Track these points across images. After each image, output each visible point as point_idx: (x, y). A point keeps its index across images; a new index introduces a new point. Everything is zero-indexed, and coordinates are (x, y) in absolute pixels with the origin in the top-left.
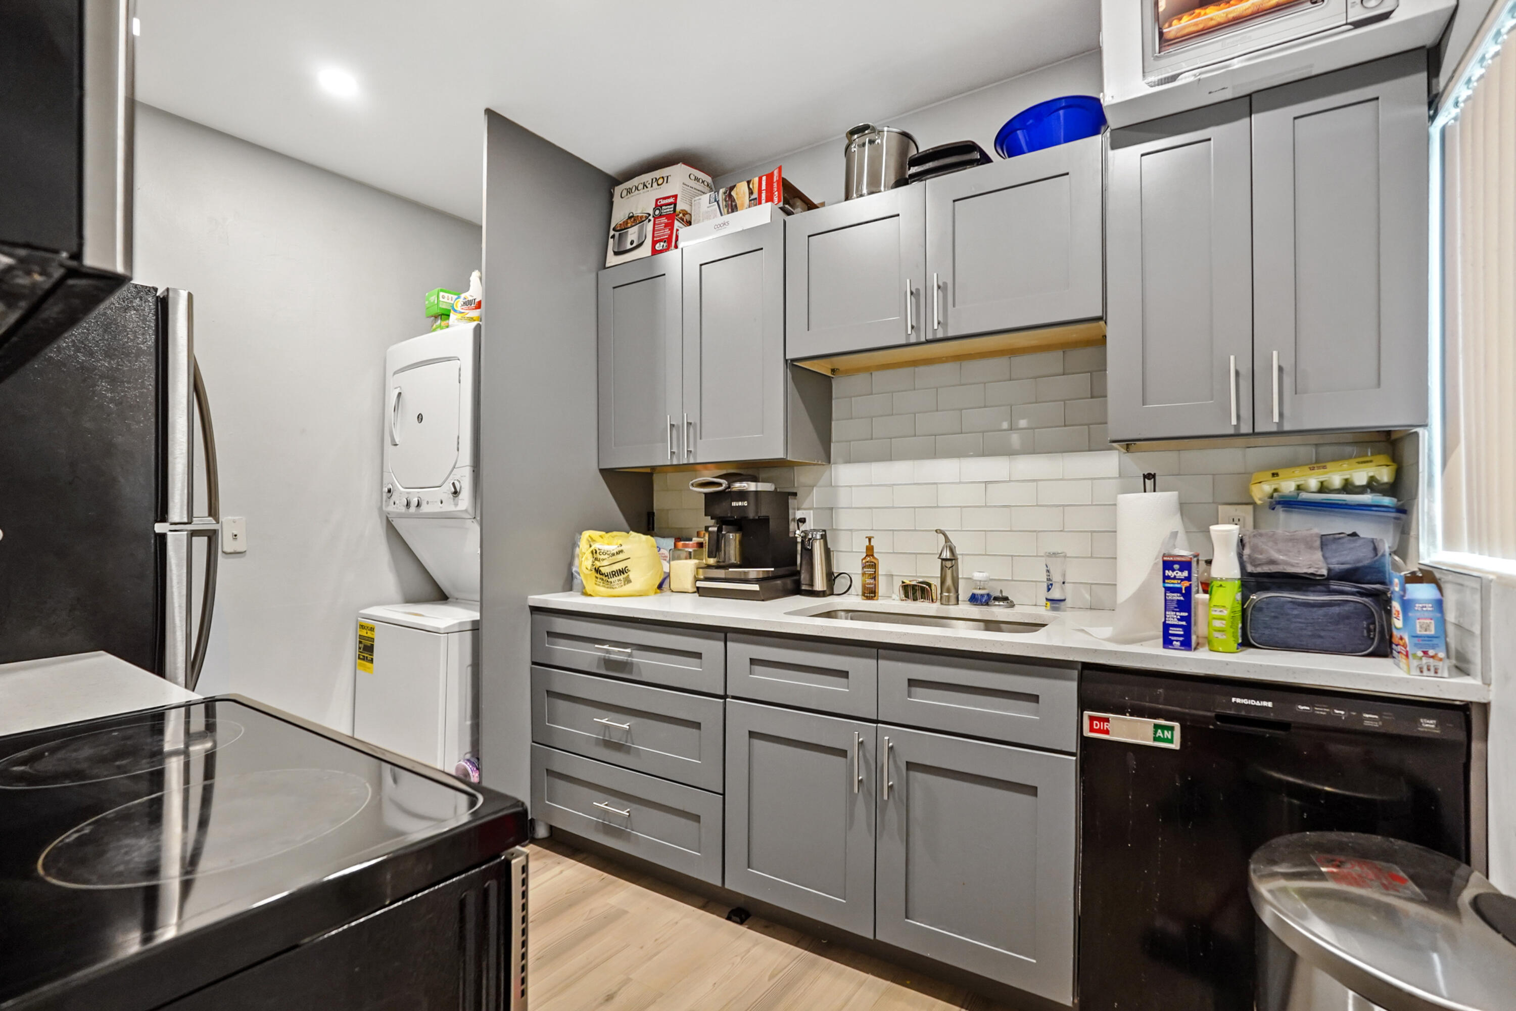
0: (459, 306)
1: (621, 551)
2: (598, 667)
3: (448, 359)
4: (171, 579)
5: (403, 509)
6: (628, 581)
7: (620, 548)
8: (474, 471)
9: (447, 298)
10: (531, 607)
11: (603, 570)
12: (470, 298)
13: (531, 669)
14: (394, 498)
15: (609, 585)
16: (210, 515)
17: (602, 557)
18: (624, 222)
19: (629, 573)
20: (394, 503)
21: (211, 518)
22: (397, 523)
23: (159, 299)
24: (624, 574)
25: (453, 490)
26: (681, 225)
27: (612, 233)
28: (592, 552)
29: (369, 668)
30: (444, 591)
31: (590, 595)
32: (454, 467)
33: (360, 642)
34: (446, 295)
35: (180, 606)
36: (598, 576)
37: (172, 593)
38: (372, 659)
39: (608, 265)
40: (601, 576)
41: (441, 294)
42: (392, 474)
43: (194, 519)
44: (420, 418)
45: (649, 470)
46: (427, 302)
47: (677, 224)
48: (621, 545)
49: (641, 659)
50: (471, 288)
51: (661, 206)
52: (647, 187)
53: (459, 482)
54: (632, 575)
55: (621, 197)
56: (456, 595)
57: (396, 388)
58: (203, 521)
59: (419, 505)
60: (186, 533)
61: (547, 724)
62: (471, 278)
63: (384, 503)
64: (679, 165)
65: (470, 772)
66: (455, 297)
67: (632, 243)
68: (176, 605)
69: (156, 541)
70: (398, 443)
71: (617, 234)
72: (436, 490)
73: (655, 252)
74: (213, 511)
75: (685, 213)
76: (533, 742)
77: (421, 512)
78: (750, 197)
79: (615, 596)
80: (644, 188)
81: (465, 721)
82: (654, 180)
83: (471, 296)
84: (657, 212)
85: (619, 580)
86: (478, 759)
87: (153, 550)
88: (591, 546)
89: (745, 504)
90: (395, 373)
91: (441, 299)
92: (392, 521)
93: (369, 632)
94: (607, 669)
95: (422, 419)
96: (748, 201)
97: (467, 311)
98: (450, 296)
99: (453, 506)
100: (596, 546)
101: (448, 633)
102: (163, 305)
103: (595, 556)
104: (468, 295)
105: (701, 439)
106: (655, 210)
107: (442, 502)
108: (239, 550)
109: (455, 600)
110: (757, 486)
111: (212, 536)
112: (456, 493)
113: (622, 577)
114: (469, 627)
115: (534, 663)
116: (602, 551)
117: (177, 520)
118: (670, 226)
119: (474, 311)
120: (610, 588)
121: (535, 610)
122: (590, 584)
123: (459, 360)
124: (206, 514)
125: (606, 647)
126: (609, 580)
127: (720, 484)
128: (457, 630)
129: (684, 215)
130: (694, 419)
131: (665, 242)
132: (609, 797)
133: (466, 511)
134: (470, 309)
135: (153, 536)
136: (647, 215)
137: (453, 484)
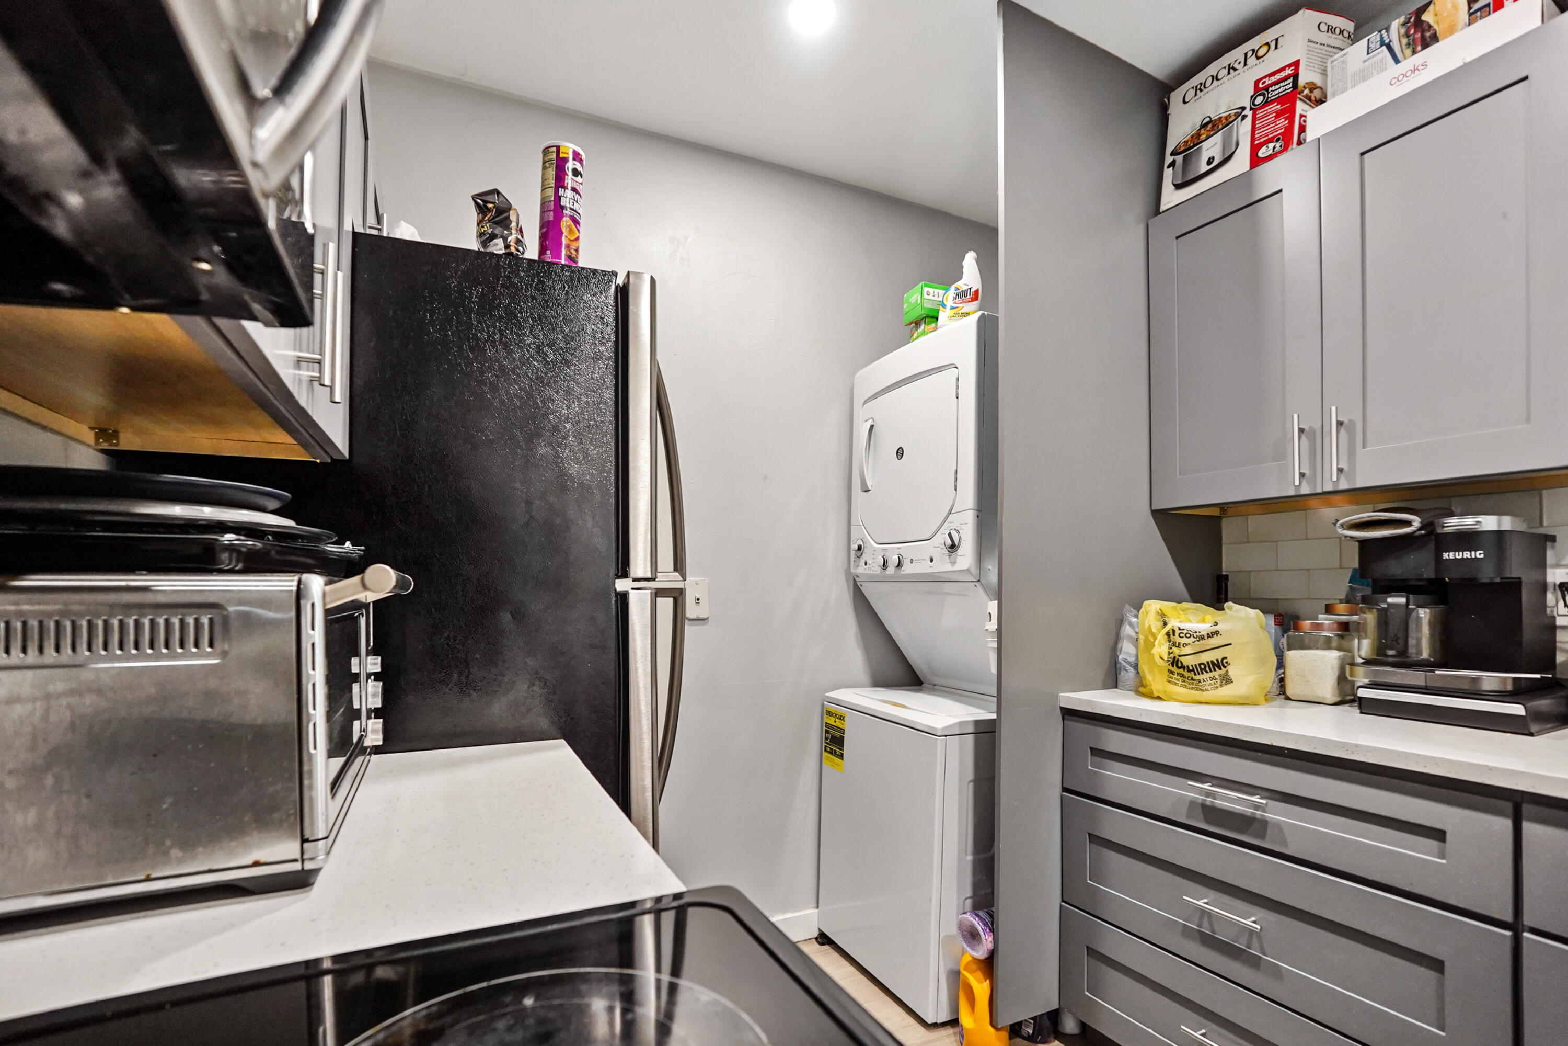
0: (949, 302)
1: (1216, 633)
2: (1189, 816)
3: (939, 369)
4: (635, 652)
5: (878, 570)
6: (1227, 680)
7: (1215, 628)
8: (978, 516)
9: (933, 293)
10: (1062, 708)
11: (1186, 661)
12: (965, 288)
13: (1062, 797)
14: (865, 557)
15: (1196, 685)
16: (676, 569)
17: (1185, 640)
18: (1192, 137)
19: (1228, 668)
20: (866, 564)
21: (677, 574)
22: (867, 589)
23: (619, 289)
24: (1220, 669)
25: (949, 542)
26: (1306, 107)
27: (1169, 159)
28: (1168, 634)
29: (838, 765)
30: (917, 672)
31: (1159, 698)
32: (950, 513)
33: (827, 732)
34: (931, 290)
35: (645, 688)
36: (1175, 669)
37: (636, 669)
38: (842, 755)
39: (1163, 207)
40: (1181, 671)
41: (926, 289)
42: (863, 527)
43: (659, 574)
44: (900, 453)
45: (1216, 512)
46: (905, 306)
47: (1300, 107)
48: (1216, 624)
49: (1277, 813)
50: (964, 275)
51: (1266, 88)
52: (1235, 70)
53: (958, 532)
54: (1232, 671)
55: (1185, 102)
56: (936, 680)
57: (866, 421)
58: (668, 579)
59: (899, 565)
60: (650, 591)
61: (1089, 881)
62: (965, 263)
63: (852, 563)
64: (1301, 12)
65: (982, 933)
66: (942, 292)
67: (1210, 162)
68: (641, 685)
69: (617, 602)
70: (870, 488)
71: (1179, 159)
72: (924, 544)
73: (1256, 161)
74: (679, 565)
75: (1312, 87)
76: (1063, 901)
77: (902, 573)
78: (1470, 8)
79: (1201, 703)
80: (1229, 73)
81: (966, 854)
82: (1250, 53)
83: (966, 285)
84: (1259, 100)
85: (1213, 678)
86: (992, 916)
87: (614, 613)
88: (1165, 624)
89: (1479, 554)
90: (865, 403)
91: (926, 296)
92: (861, 585)
93: (837, 720)
94: (1207, 821)
95: (902, 454)
96: (1467, 17)
97: (961, 305)
98: (936, 291)
99: (949, 565)
100: (1173, 623)
101: (946, 736)
102: (623, 293)
103: (1172, 640)
104: (962, 285)
105: (1364, 446)
106: (1253, 98)
107: (932, 560)
108: (702, 616)
109: (931, 686)
110: (1499, 524)
111: (678, 596)
112: (953, 547)
113: (1217, 674)
114: (971, 729)
115: (1065, 790)
116: (1185, 632)
117: (640, 574)
118: (1289, 112)
119: (970, 303)
120: (1197, 689)
121: (1069, 714)
122: (1157, 681)
123: (956, 368)
124: (672, 569)
125: (1206, 786)
126: (1195, 677)
127: (1408, 523)
128: (957, 732)
129: (1311, 91)
130: (1353, 414)
131: (1278, 140)
132: (1208, 1023)
133: (968, 571)
134: (965, 302)
135: (613, 595)
136: (1239, 111)
137: (950, 535)
